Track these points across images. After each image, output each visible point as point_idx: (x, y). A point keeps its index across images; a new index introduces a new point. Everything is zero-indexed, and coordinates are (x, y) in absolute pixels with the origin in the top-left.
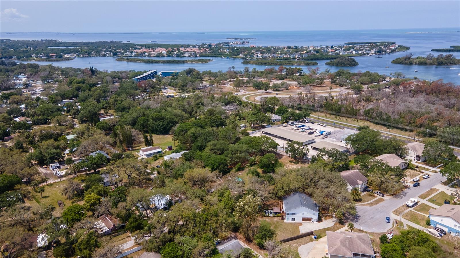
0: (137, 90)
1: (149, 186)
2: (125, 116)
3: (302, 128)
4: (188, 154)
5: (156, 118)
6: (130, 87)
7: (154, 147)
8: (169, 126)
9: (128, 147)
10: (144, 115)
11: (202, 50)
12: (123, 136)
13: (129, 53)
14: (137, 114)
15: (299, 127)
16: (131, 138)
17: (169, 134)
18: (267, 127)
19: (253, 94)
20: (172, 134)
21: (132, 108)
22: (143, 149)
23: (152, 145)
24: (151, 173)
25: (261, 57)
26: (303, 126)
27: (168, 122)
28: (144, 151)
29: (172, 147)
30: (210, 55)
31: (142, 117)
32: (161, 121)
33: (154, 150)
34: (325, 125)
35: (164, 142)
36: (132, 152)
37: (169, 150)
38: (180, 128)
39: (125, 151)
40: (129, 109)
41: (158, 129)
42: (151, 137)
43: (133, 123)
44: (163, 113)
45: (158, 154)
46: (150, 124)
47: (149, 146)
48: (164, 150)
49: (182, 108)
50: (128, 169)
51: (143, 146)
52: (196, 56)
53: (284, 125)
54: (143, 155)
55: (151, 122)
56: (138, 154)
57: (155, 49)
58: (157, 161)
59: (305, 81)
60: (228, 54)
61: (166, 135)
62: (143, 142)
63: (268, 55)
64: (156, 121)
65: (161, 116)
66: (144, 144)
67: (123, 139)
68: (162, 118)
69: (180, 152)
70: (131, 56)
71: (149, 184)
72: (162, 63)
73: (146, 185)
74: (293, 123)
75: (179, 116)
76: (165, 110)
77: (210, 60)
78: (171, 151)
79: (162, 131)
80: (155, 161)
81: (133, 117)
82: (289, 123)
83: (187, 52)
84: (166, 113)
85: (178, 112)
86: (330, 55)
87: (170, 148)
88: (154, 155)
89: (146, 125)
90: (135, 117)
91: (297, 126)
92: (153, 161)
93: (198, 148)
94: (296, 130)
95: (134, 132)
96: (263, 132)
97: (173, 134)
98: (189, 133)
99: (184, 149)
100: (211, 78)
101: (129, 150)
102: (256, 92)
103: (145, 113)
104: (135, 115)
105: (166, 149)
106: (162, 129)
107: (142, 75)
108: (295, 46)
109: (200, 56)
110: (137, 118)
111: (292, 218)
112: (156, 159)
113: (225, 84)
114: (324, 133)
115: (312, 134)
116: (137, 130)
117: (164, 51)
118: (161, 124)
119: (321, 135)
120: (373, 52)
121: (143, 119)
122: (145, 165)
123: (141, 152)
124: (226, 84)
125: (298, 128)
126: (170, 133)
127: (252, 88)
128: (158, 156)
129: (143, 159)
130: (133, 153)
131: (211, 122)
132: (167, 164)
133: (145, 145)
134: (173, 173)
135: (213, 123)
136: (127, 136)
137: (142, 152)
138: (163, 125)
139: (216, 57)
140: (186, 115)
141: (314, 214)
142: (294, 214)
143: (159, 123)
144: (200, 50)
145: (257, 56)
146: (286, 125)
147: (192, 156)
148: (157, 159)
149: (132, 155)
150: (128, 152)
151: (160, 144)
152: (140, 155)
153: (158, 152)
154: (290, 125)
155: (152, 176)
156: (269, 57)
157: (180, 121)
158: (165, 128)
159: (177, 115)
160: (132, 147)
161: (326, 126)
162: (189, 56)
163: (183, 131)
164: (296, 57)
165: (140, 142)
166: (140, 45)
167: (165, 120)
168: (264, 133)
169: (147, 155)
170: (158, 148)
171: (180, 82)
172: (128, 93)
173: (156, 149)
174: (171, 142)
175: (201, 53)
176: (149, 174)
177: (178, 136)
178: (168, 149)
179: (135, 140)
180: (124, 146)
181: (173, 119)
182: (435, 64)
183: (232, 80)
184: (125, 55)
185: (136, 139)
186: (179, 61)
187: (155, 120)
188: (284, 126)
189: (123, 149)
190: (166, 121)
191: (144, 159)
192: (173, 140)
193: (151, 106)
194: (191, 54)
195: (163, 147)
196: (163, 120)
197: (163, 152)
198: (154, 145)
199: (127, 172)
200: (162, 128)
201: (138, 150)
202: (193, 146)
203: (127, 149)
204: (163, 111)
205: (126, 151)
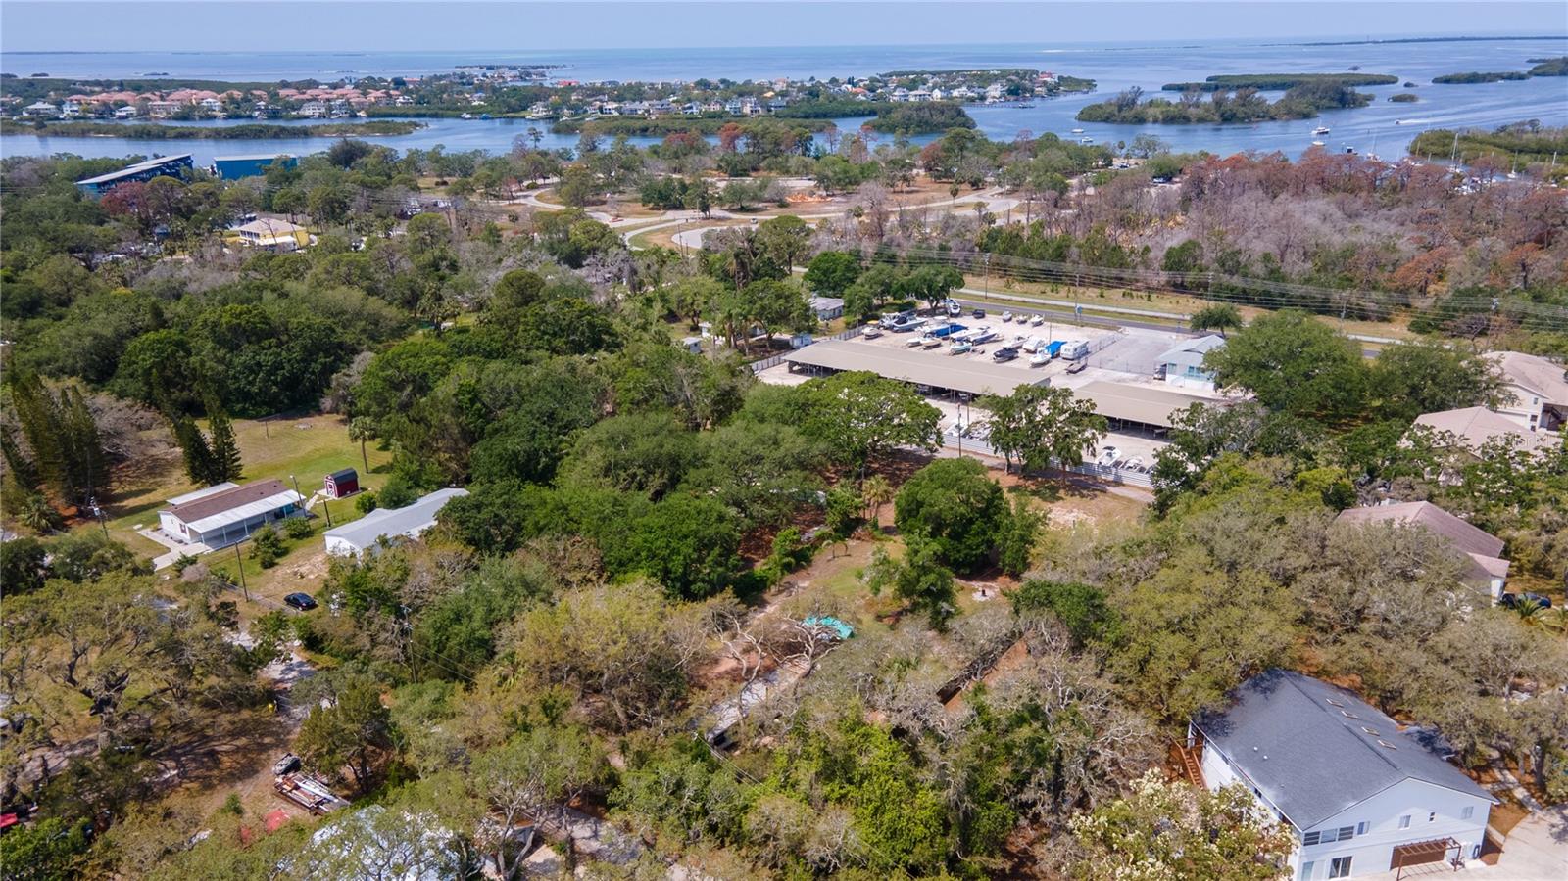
0: (101, 223)
1: (264, 748)
2: (45, 336)
3: (955, 335)
4: (479, 507)
5: (233, 329)
6: (61, 211)
7: (250, 485)
8: (316, 367)
9: (80, 501)
10: (160, 321)
11: (373, 95)
12: (35, 439)
13: (47, 106)
14: (114, 318)
15: (938, 333)
16: (95, 446)
17: (320, 412)
18: (796, 342)
19: (651, 225)
20: (335, 410)
21: (82, 300)
22: (178, 501)
23: (236, 477)
24: (267, 654)
25: (616, 114)
26: (956, 328)
27: (304, 347)
28: (188, 514)
29: (354, 474)
30: (410, 112)
31: (147, 331)
32: (266, 343)
33: (254, 500)
34: (1036, 319)
35: (301, 454)
36: (108, 524)
37: (341, 493)
38: (383, 369)
39: (59, 524)
40: (65, 302)
41: (255, 389)
42: (223, 432)
43: (102, 367)
44: (272, 306)
45: (280, 524)
46: (202, 363)
47: (214, 482)
48: (309, 497)
49: (365, 283)
50: (93, 656)
51: (174, 487)
52: (354, 116)
53: (867, 330)
54: (187, 537)
55: (205, 355)
56: (147, 533)
57: (168, 94)
58: (285, 568)
59: (845, 172)
60: (481, 106)
61: (302, 416)
62: (171, 465)
63: (641, 107)
64: (234, 348)
65: (265, 320)
66: (180, 475)
67: (41, 455)
68: (263, 332)
69: (414, 501)
70: (57, 119)
71: (264, 728)
72: (207, 137)
73: (243, 741)
74: (903, 320)
75: (358, 315)
76: (274, 290)
77: (416, 125)
78: (353, 500)
79: (276, 396)
80: (269, 564)
81: (96, 336)
82: (887, 323)
83: (309, 100)
84: (284, 303)
85: (350, 297)
86: (862, 102)
87: (347, 484)
88: (259, 533)
89: (179, 373)
90: (108, 332)
91: (927, 329)
92: (258, 568)
93: (510, 470)
94: (929, 347)
95: (108, 410)
96: (792, 364)
97: (343, 407)
98: (445, 389)
99: (429, 482)
100: (446, 179)
101: (85, 516)
102: (664, 218)
103: (167, 315)
104: (104, 325)
105: (323, 492)
106: (275, 389)
107: (117, 170)
108: (723, 82)
109: (370, 116)
110: (121, 338)
111: (1336, 862)
112: (272, 553)
113: (514, 198)
114: (1067, 350)
115: (1012, 358)
116: (128, 401)
117: (211, 100)
118: (267, 359)
119: (1054, 361)
120: (997, 94)
121: (159, 341)
122: (214, 602)
123: (169, 522)
124: (518, 197)
125: (938, 340)
126: (327, 403)
127: (639, 207)
128: (282, 533)
129: (187, 562)
130: (117, 531)
131: (544, 333)
132: (372, 586)
133: (187, 480)
134: (422, 639)
135: (554, 334)
136: (64, 440)
137: (178, 521)
138: (278, 366)
139: (435, 116)
140: (393, 314)
141: (1468, 812)
142: (1346, 834)
143: (256, 353)
144: (365, 94)
145: (601, 109)
146: (876, 331)
147: (503, 513)
148: (279, 555)
149: (113, 545)
150: (81, 533)
151: (276, 468)
152: (167, 543)
153: (278, 514)
154: (890, 328)
155: (274, 671)
156: (647, 111)
157: (366, 342)
158: (292, 383)
159: (344, 313)
160: (106, 500)
161: (1039, 324)
162: (322, 116)
163: (398, 386)
164: (747, 110)
165: (157, 468)
166: (98, 83)
167: (285, 338)
168: (800, 372)
169: (215, 537)
170: (277, 488)
171: (312, 190)
172: (54, 239)
173: (260, 494)
174: (337, 453)
175: (372, 104)
176: (248, 662)
177: (378, 417)
178: (334, 490)
179: (118, 459)
180: (49, 494)
181: (334, 331)
182: (1212, 121)
183: (540, 181)
184: (25, 114)
185: (126, 446)
186: (283, 130)
187: (231, 338)
188: (870, 337)
189: (43, 515)
190: (296, 346)
191: (192, 561)
192: (354, 438)
193: (193, 287)
194: (330, 109)
195: (304, 479)
196: (274, 340)
197: (308, 506)
198: (243, 473)
199: (80, 674)
200: (275, 383)
201: (149, 513)
202: (476, 458)
203: (73, 510)
204: (268, 295)
205: (65, 528)
